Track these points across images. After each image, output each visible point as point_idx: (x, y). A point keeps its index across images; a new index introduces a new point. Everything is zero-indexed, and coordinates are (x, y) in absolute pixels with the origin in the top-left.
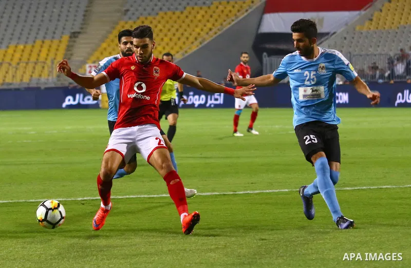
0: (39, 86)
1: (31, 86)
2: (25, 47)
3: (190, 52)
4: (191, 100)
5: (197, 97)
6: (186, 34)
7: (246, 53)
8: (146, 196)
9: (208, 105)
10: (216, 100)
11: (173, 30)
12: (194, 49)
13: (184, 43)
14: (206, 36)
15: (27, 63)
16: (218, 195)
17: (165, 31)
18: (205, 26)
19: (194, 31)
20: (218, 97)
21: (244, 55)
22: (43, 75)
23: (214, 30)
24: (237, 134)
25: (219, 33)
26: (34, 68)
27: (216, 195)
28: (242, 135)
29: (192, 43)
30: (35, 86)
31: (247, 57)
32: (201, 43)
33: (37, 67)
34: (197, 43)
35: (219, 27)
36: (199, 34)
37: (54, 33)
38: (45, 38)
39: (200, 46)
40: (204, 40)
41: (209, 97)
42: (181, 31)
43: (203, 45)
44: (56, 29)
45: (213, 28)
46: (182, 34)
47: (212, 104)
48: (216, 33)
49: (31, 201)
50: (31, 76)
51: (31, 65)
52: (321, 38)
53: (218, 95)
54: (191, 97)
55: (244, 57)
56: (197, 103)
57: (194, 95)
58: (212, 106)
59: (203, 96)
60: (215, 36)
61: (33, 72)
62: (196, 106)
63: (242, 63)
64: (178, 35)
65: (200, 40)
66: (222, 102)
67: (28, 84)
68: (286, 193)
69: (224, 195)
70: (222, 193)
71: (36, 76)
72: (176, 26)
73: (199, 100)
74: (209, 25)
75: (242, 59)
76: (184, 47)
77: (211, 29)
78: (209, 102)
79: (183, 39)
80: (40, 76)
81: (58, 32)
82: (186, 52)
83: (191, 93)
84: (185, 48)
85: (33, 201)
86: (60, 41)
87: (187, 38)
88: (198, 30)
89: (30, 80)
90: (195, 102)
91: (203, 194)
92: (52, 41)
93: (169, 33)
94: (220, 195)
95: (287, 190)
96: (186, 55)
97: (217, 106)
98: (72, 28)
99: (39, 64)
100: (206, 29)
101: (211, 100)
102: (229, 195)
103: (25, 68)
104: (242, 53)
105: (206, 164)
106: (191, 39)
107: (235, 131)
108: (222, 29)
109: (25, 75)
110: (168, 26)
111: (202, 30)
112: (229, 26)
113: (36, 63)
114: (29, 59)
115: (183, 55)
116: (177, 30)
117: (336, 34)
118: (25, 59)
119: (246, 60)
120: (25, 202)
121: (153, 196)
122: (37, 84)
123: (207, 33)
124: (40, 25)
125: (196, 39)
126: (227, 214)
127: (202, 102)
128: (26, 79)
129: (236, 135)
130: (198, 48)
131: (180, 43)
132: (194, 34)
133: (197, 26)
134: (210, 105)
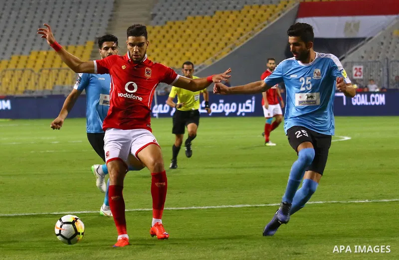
0: (62, 93)
1: (54, 94)
2: (48, 53)
3: (220, 58)
4: (221, 108)
5: (227, 105)
6: (216, 40)
7: (272, 59)
8: (174, 208)
9: (238, 113)
10: (247, 108)
11: (202, 35)
12: (225, 54)
13: (214, 49)
14: (237, 42)
15: (50, 70)
16: (250, 207)
17: (194, 36)
18: (236, 31)
19: (224, 36)
20: (250, 105)
21: (270, 61)
22: (66, 82)
23: (245, 36)
24: (270, 144)
25: (251, 38)
26: (58, 75)
27: (247, 207)
28: (274, 145)
29: (223, 49)
30: (59, 93)
31: (273, 64)
32: (231, 49)
33: (60, 74)
34: (227, 49)
35: (251, 32)
36: (229, 39)
37: (78, 38)
38: (68, 43)
39: (231, 52)
40: (235, 45)
41: (240, 105)
42: (211, 36)
43: (233, 50)
44: (80, 34)
45: (244, 32)
46: (212, 40)
47: (244, 112)
48: (247, 39)
49: (55, 213)
50: (55, 83)
51: (54, 72)
52: (357, 43)
53: (249, 103)
54: (221, 105)
55: (271, 64)
56: (228, 112)
57: (224, 103)
58: (243, 114)
59: (234, 104)
60: (246, 42)
61: (56, 80)
62: (227, 114)
63: (268, 70)
64: (207, 40)
65: (230, 46)
66: (253, 110)
67: (51, 91)
68: (321, 205)
69: (256, 207)
70: (254, 206)
71: (59, 83)
72: (205, 31)
73: (230, 108)
74: (240, 30)
75: (269, 65)
76: (213, 53)
77: (241, 35)
78: (240, 111)
79: (213, 45)
80: (64, 83)
81: (82, 38)
82: (216, 58)
83: (221, 101)
84: (215, 54)
85: (57, 213)
86: (85, 47)
87: (217, 44)
88: (228, 35)
89: (53, 88)
90: (226, 111)
91: (234, 206)
92: (76, 47)
93: (198, 38)
94: (252, 207)
95: (321, 202)
96: (217, 61)
97: (247, 114)
98: (97, 34)
99: (63, 71)
100: (236, 34)
101: (242, 108)
102: (261, 207)
103: (48, 75)
104: (268, 60)
105: (238, 174)
106: (222, 44)
107: (267, 141)
108: (253, 34)
109: (48, 83)
110: (197, 31)
111: (232, 35)
112: (260, 31)
113: (59, 70)
114: (52, 66)
115: (213, 61)
116: (207, 35)
117: (373, 39)
118: (48, 65)
119: (272, 67)
120: (49, 214)
121: (181, 208)
122: (61, 91)
123: (238, 39)
124: (63, 30)
125: (226, 44)
126: (259, 228)
127: (233, 110)
128: (49, 87)
129: (267, 144)
130: (228, 54)
131: (209, 49)
132: (225, 40)
133: (227, 31)
134: (241, 113)
